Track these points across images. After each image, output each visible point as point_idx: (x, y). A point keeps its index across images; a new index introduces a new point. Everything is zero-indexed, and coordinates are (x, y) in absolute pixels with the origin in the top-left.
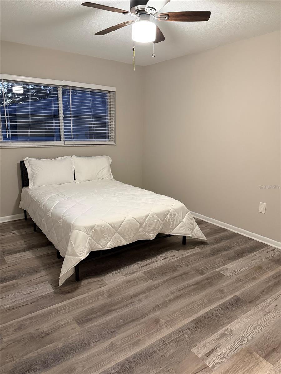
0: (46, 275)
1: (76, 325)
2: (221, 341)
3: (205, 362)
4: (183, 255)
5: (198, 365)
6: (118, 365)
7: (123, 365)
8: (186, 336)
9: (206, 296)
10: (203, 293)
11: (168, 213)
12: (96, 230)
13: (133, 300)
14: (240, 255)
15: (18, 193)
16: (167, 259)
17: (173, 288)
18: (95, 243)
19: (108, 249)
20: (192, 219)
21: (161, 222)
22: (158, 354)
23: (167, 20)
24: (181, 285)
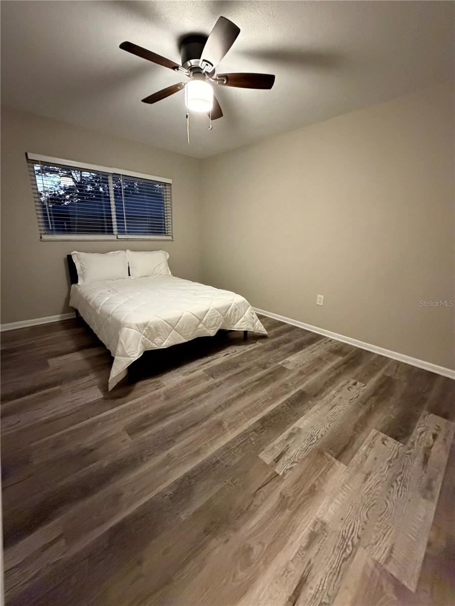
0: (94, 379)
1: (127, 436)
2: (290, 442)
3: (275, 470)
4: (244, 350)
5: (267, 473)
6: (175, 482)
7: (181, 483)
8: (253, 439)
9: (270, 392)
10: (267, 389)
11: (230, 307)
12: (149, 328)
13: (193, 401)
14: (299, 347)
15: (67, 290)
16: (228, 356)
17: (236, 385)
18: (149, 341)
19: (164, 347)
20: (253, 314)
21: (222, 317)
22: (222, 464)
23: (225, 85)
24: (244, 381)
